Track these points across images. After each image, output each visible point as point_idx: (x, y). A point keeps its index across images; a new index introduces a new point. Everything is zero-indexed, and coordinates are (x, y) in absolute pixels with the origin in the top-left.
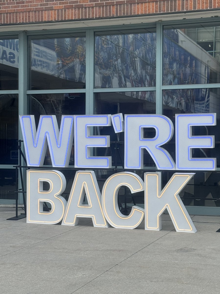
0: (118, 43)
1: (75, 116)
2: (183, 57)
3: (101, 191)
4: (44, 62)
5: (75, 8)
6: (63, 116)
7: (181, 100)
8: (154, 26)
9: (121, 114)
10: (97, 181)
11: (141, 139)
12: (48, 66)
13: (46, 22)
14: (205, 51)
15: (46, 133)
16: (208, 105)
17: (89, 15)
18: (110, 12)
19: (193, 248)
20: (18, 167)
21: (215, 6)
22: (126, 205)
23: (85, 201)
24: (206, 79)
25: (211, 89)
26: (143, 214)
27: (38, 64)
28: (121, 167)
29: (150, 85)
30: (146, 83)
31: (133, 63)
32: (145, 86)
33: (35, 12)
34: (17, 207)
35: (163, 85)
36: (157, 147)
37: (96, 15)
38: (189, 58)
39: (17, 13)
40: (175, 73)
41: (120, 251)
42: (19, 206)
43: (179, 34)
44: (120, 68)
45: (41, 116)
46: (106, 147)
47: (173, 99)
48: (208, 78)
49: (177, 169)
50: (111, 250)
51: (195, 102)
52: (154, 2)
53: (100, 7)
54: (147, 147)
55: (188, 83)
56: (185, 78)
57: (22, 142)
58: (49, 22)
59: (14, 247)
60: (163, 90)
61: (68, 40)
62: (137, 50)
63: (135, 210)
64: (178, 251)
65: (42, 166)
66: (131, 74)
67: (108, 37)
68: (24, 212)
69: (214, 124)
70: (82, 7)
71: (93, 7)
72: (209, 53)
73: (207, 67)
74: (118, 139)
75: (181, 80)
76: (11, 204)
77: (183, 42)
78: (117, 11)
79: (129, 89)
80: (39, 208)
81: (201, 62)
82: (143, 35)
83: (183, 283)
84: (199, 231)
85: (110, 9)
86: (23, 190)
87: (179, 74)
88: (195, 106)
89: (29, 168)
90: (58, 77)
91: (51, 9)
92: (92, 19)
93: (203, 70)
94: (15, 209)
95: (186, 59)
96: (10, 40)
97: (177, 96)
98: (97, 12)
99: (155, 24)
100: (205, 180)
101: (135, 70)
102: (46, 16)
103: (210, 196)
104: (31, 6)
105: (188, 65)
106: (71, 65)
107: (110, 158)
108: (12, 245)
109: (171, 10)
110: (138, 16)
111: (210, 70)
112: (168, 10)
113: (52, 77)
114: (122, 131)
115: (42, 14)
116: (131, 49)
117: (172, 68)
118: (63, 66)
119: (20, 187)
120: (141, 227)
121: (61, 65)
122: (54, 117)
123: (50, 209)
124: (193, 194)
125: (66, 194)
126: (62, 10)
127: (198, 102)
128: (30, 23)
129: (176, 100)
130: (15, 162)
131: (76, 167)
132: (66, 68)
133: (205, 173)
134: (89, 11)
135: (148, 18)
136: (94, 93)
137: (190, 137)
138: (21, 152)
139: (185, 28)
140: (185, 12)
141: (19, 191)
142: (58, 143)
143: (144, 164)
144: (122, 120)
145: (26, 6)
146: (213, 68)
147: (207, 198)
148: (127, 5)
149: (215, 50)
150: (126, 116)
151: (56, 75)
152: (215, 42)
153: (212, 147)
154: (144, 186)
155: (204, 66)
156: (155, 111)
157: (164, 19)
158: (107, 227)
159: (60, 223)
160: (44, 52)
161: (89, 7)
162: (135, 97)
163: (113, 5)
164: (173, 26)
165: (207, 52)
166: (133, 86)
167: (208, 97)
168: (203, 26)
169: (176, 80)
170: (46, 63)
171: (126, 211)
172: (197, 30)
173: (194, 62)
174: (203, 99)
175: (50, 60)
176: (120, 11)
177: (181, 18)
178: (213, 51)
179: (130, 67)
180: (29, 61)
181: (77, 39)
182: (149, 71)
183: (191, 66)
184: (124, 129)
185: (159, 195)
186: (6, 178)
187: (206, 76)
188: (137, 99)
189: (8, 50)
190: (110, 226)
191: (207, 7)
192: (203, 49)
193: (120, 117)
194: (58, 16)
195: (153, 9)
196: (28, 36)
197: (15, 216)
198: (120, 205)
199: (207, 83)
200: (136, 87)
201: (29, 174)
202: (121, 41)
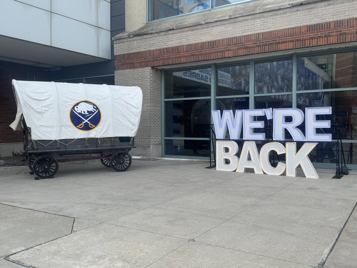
0: (267, 68)
1: (243, 110)
2: (307, 74)
3: (259, 153)
4: (224, 80)
5: (244, 48)
6: (236, 111)
7: (306, 99)
8: (292, 56)
9: (271, 108)
10: (257, 147)
11: (283, 123)
12: (226, 82)
13: (227, 58)
14: (321, 70)
15: (226, 120)
16: (323, 102)
17: (252, 52)
18: (265, 49)
19: (317, 187)
20: (211, 139)
21: (330, 42)
22: (274, 161)
23: (249, 159)
24: (322, 86)
25: (325, 93)
26: (285, 167)
27: (220, 82)
28: (271, 139)
29: (287, 91)
30: (285, 90)
31: (276, 78)
32: (284, 92)
33: (221, 52)
34: (211, 161)
35: (297, 91)
36: (294, 127)
37: (256, 52)
38: (311, 74)
39: (210, 53)
40: (303, 83)
41: (272, 187)
42: (212, 161)
43: (305, 60)
44: (268, 82)
45: (224, 111)
46: (262, 127)
47: (301, 99)
48: (323, 86)
49: (306, 141)
50: (266, 187)
51: (315, 100)
52: (291, 42)
53: (258, 47)
54: (287, 127)
55: (311, 89)
56: (309, 86)
57: (213, 126)
58: (228, 57)
59: (210, 183)
60: (297, 94)
61: (237, 68)
62: (279, 71)
63: (280, 164)
64: (308, 189)
65: (225, 138)
66: (275, 85)
67: (261, 64)
68: (214, 164)
69: (331, 113)
70: (248, 47)
71: (254, 47)
72: (324, 71)
73: (323, 79)
74: (269, 123)
75: (306, 88)
76: (207, 159)
77: (308, 65)
78: (269, 49)
79: (274, 94)
80: (223, 162)
81: (319, 76)
82: (283, 61)
83: (312, 208)
84: (321, 178)
85: (265, 48)
86: (214, 152)
87: (305, 84)
88: (315, 103)
89: (217, 140)
90: (232, 89)
91: (230, 50)
92: (254, 54)
93: (320, 81)
94: (210, 162)
95: (309, 75)
96: (205, 69)
97: (303, 97)
98: (257, 50)
99: (292, 55)
100: (324, 147)
101: (278, 82)
102: (227, 54)
103: (327, 157)
104: (218, 49)
105: (311, 78)
106: (239, 81)
107: (264, 134)
108: (209, 182)
109: (302, 46)
110: (282, 50)
111: (325, 81)
112: (300, 46)
113: (228, 88)
114: (271, 118)
115: (225, 53)
116: (275, 70)
117: (300, 80)
118: (235, 82)
119: (212, 150)
120: (284, 174)
121: (233, 82)
122: (231, 111)
123: (229, 163)
124: (316, 155)
125: (238, 155)
126: (236, 50)
127: (317, 101)
128: (218, 59)
129: (303, 99)
130: (209, 136)
131: (244, 139)
132: (236, 83)
133: (324, 143)
134: (252, 49)
135: (288, 52)
136: (254, 97)
137: (315, 121)
138: (213, 131)
139: (308, 56)
140: (311, 47)
141: (212, 152)
142: (234, 126)
143: (285, 137)
144: (272, 112)
145: (215, 49)
146: (326, 79)
147: (325, 158)
148: (275, 45)
149: (328, 69)
150: (274, 109)
151: (231, 87)
152: (328, 64)
153: (329, 127)
154: (285, 150)
155: (321, 79)
156: (292, 106)
157: (297, 52)
158: (263, 174)
159: (235, 171)
160: (224, 74)
161: (252, 48)
162: (277, 98)
163: (267, 45)
164: (303, 55)
165: (323, 70)
166: (276, 92)
167: (324, 97)
168: (322, 55)
169: (303, 88)
170: (225, 81)
171: (274, 165)
172: (316, 57)
173: (314, 77)
174: (320, 98)
175: (227, 79)
176: (271, 48)
177: (309, 50)
178: (327, 70)
179: (274, 81)
180: (217, 80)
181: (243, 66)
182: (286, 83)
183: (312, 79)
184: (273, 117)
185: (295, 155)
186: (203, 145)
187: (322, 84)
188: (279, 99)
189: (204, 75)
190: (265, 173)
191: (325, 43)
192: (320, 69)
193: (270, 110)
194: (234, 53)
195: (291, 46)
196: (216, 66)
197: (210, 166)
198: (270, 161)
199: (323, 89)
200: (278, 92)
201: (217, 143)
202: (269, 66)
